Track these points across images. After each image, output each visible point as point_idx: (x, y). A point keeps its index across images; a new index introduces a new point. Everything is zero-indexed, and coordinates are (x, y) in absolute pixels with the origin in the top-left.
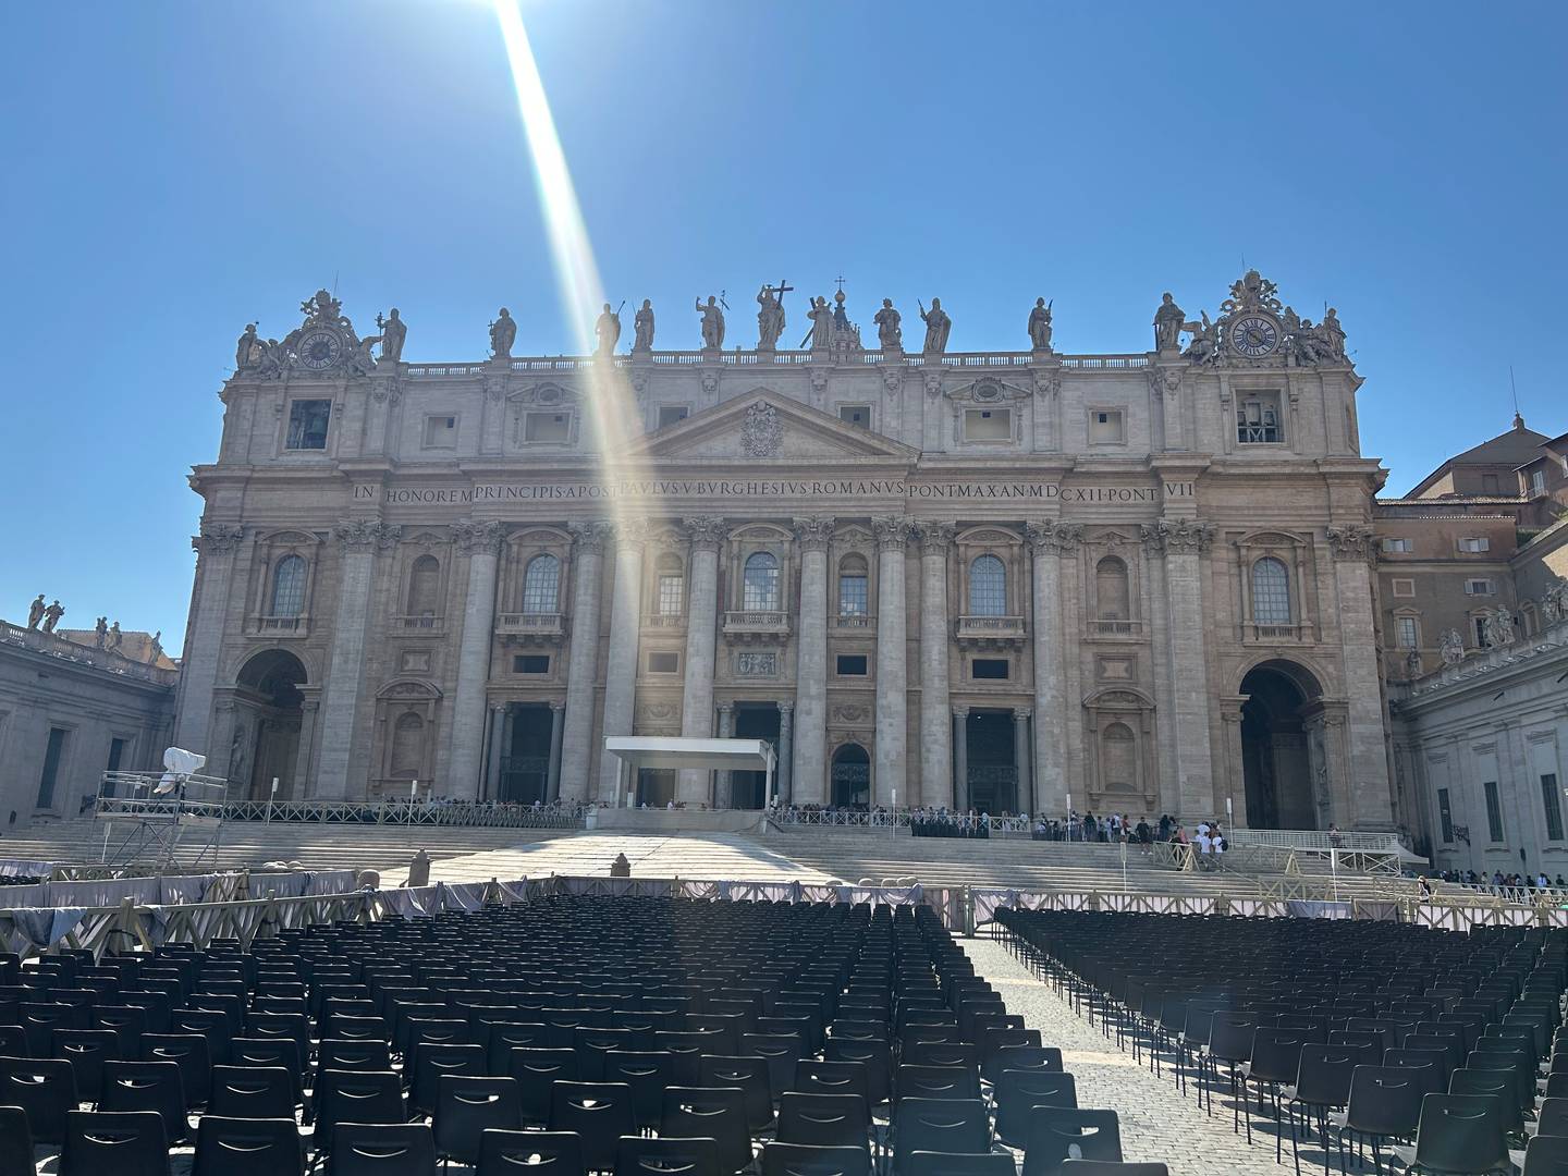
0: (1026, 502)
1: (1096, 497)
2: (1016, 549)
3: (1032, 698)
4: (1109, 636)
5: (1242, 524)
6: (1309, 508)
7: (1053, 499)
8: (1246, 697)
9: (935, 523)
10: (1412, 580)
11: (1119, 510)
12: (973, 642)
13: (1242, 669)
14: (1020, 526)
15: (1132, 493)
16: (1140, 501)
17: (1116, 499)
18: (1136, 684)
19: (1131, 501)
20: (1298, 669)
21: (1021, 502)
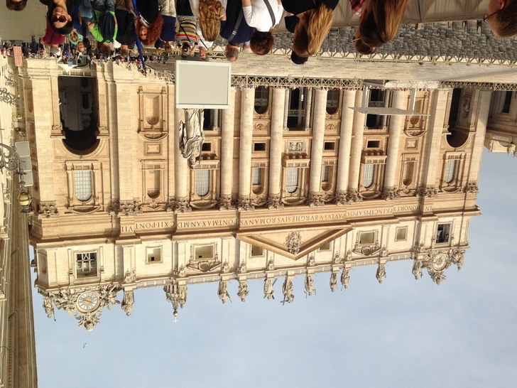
1: (160, 224)
2: (192, 199)
4: (157, 163)
5: (97, 216)
6: (66, 225)
7: (180, 222)
9: (227, 209)
11: (151, 219)
12: (212, 158)
13: (98, 150)
14: (193, 209)
15: (145, 227)
16: (142, 223)
17: (152, 223)
18: (145, 142)
19: (146, 223)
21: (192, 220)
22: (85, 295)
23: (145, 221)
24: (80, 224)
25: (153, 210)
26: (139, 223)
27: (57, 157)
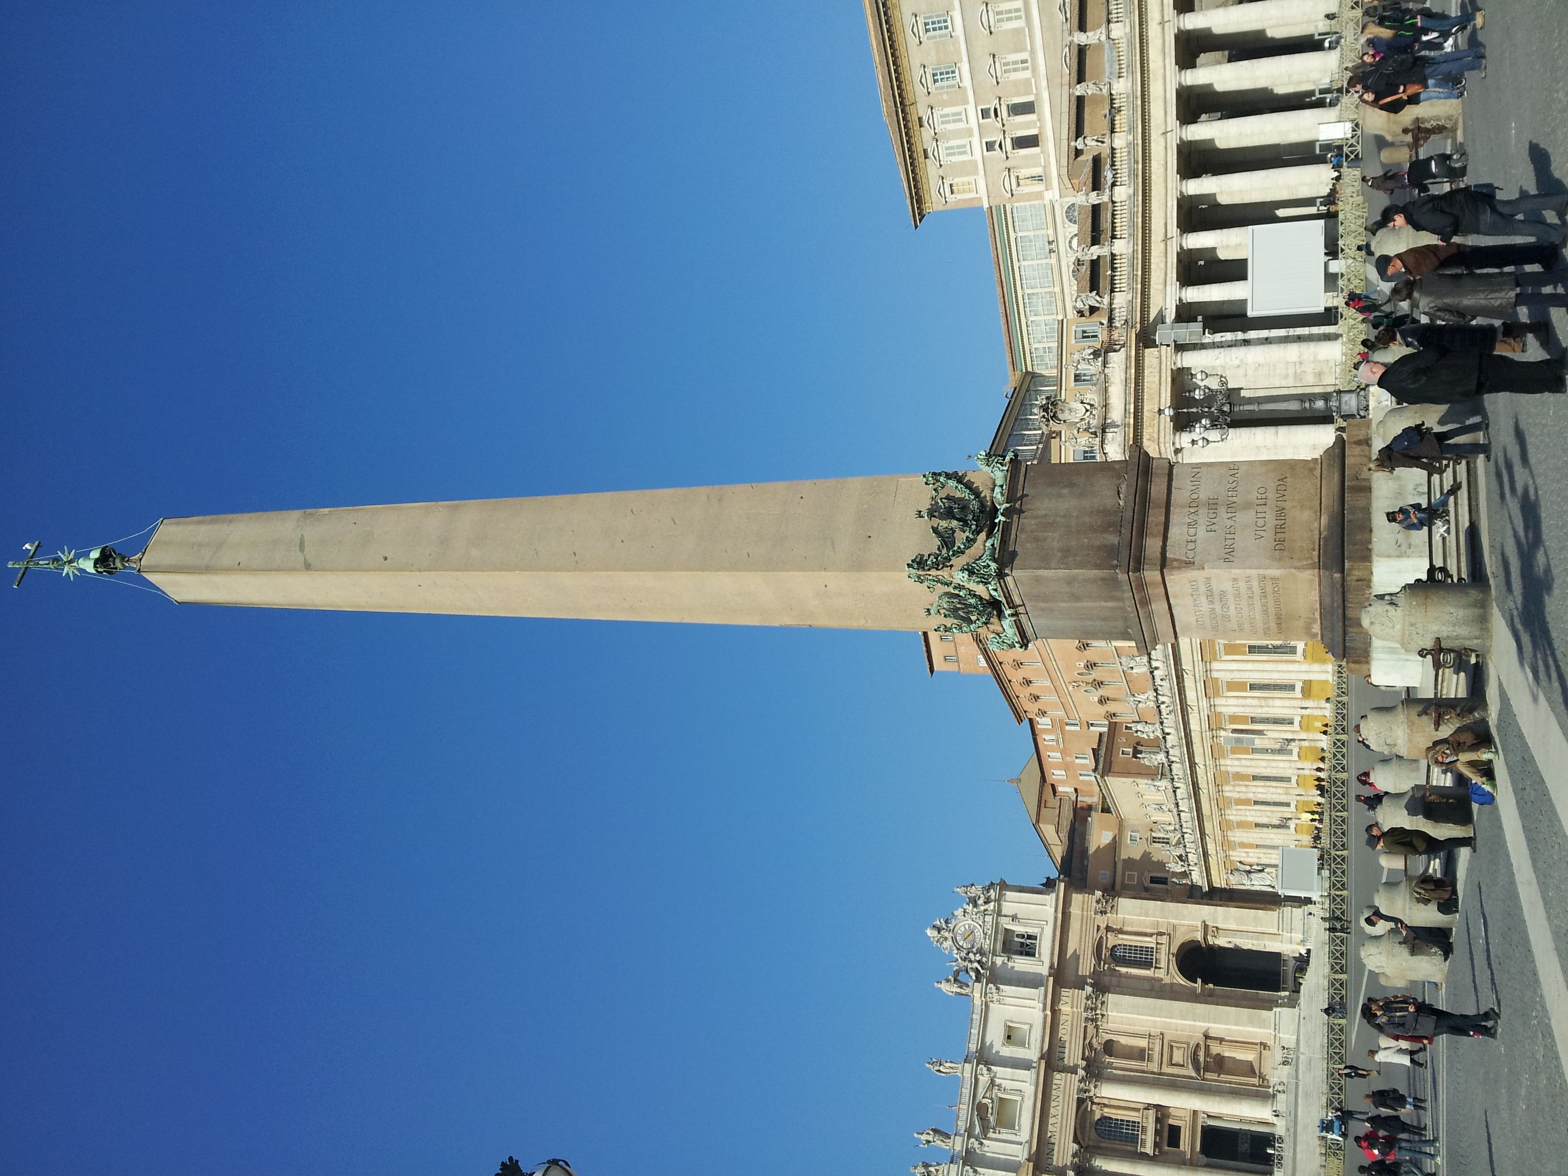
0: (1064, 1095)
1: (1063, 1049)
2: (1094, 1107)
3: (1195, 1112)
4: (1156, 1056)
5: (1088, 965)
6: (1082, 924)
7: (1064, 1077)
8: (1199, 980)
9: (1074, 1155)
10: (1127, 873)
11: (1074, 1037)
12: (1156, 1145)
13: (1181, 980)
14: (1080, 1102)
15: (1063, 1027)
16: (1069, 1023)
17: (1066, 1037)
18: (1188, 1044)
19: (1069, 1028)
20: (1182, 946)
21: (1064, 1098)
22: (979, 933)
23: (1072, 1027)
24: (1080, 941)
25: (1087, 1042)
26: (1069, 1018)
27: (1174, 926)
